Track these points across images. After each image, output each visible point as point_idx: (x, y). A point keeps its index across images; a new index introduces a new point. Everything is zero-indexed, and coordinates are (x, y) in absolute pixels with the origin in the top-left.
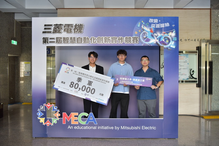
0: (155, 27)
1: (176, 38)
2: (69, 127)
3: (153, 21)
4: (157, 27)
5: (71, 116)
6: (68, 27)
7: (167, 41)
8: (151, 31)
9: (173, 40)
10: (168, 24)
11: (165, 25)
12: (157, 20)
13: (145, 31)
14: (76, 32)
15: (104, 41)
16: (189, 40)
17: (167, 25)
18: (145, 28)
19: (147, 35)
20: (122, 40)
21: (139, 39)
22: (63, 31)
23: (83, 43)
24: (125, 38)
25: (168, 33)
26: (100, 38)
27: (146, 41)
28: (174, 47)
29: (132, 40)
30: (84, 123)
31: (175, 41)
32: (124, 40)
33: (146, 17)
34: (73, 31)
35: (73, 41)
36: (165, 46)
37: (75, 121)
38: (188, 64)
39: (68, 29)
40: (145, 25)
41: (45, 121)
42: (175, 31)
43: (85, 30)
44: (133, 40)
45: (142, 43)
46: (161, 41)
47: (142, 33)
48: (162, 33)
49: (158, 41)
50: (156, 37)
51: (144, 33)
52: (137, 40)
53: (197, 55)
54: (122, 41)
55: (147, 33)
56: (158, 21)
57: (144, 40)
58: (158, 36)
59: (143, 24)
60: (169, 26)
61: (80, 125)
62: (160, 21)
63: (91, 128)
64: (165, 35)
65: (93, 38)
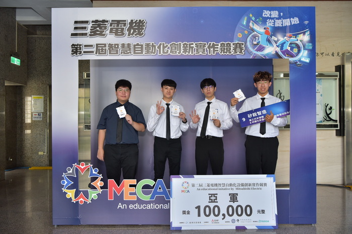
0: (274, 24)
1: (310, 44)
2: (120, 206)
3: (270, 15)
4: (277, 25)
5: (123, 186)
6: (118, 26)
7: (296, 50)
8: (267, 33)
9: (306, 47)
10: (297, 19)
11: (291, 21)
12: (277, 12)
13: (255, 33)
14: (132, 34)
15: (182, 51)
16: (322, 54)
17: (295, 21)
18: (256, 27)
19: (260, 40)
20: (214, 48)
21: (246, 46)
22: (108, 32)
23: (144, 53)
24: (219, 45)
25: (296, 36)
26: (175, 45)
27: (257, 50)
28: (308, 61)
29: (232, 49)
30: (147, 198)
31: (309, 50)
32: (218, 48)
33: (257, 7)
34: (126, 32)
35: (126, 51)
36: (292, 59)
37: (131, 194)
38: (321, 95)
39: (117, 29)
40: (256, 22)
41: (76, 195)
42: (308, 33)
43: (147, 30)
44: (235, 49)
45: (250, 53)
46: (284, 50)
47: (250, 36)
48: (285, 36)
49: (278, 49)
50: (276, 42)
51: (254, 37)
52: (241, 49)
53: (338, 80)
54: (214, 51)
55: (260, 35)
56: (279, 15)
57: (254, 48)
58: (278, 40)
59: (252, 20)
60: (298, 22)
61: (140, 201)
62: (282, 14)
63: (159, 206)
64: (292, 38)
65: (163, 44)
